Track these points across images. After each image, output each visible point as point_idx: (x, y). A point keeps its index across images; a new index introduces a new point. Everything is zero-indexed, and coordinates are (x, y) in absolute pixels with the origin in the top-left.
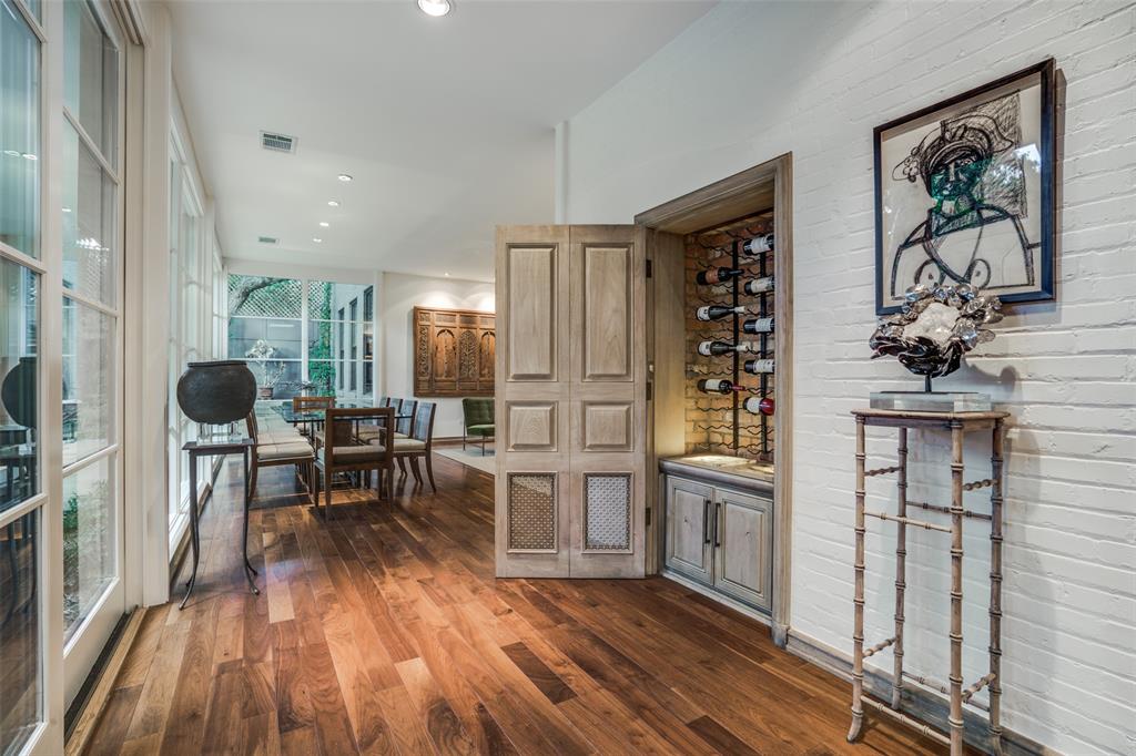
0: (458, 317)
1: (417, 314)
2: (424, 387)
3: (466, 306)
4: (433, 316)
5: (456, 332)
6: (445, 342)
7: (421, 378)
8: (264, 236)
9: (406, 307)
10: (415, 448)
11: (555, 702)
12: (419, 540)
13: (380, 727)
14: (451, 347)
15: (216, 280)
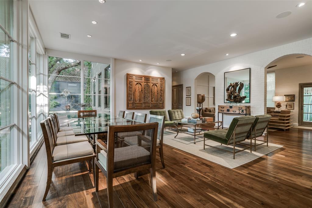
0: (143, 78)
1: (128, 76)
2: (130, 105)
3: (146, 74)
4: (134, 77)
5: (143, 84)
6: (138, 88)
7: (129, 102)
9: (124, 73)
14: (140, 90)
15: (42, 59)
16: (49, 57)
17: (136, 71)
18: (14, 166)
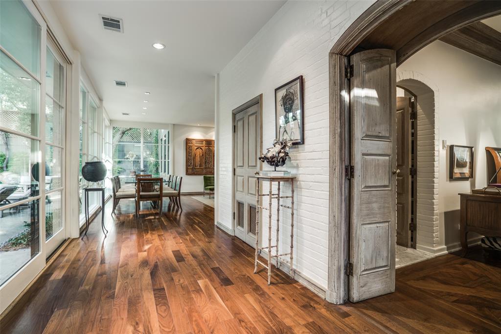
0: (204, 142)
1: (188, 141)
2: (190, 171)
3: (208, 137)
4: (194, 142)
5: (203, 148)
6: (199, 152)
7: (189, 167)
8: (124, 112)
9: (184, 137)
10: (174, 193)
11: (178, 262)
12: (166, 224)
13: (127, 264)
14: (201, 155)
15: (107, 129)
16: (114, 127)
17: (196, 135)
18: (94, 205)
